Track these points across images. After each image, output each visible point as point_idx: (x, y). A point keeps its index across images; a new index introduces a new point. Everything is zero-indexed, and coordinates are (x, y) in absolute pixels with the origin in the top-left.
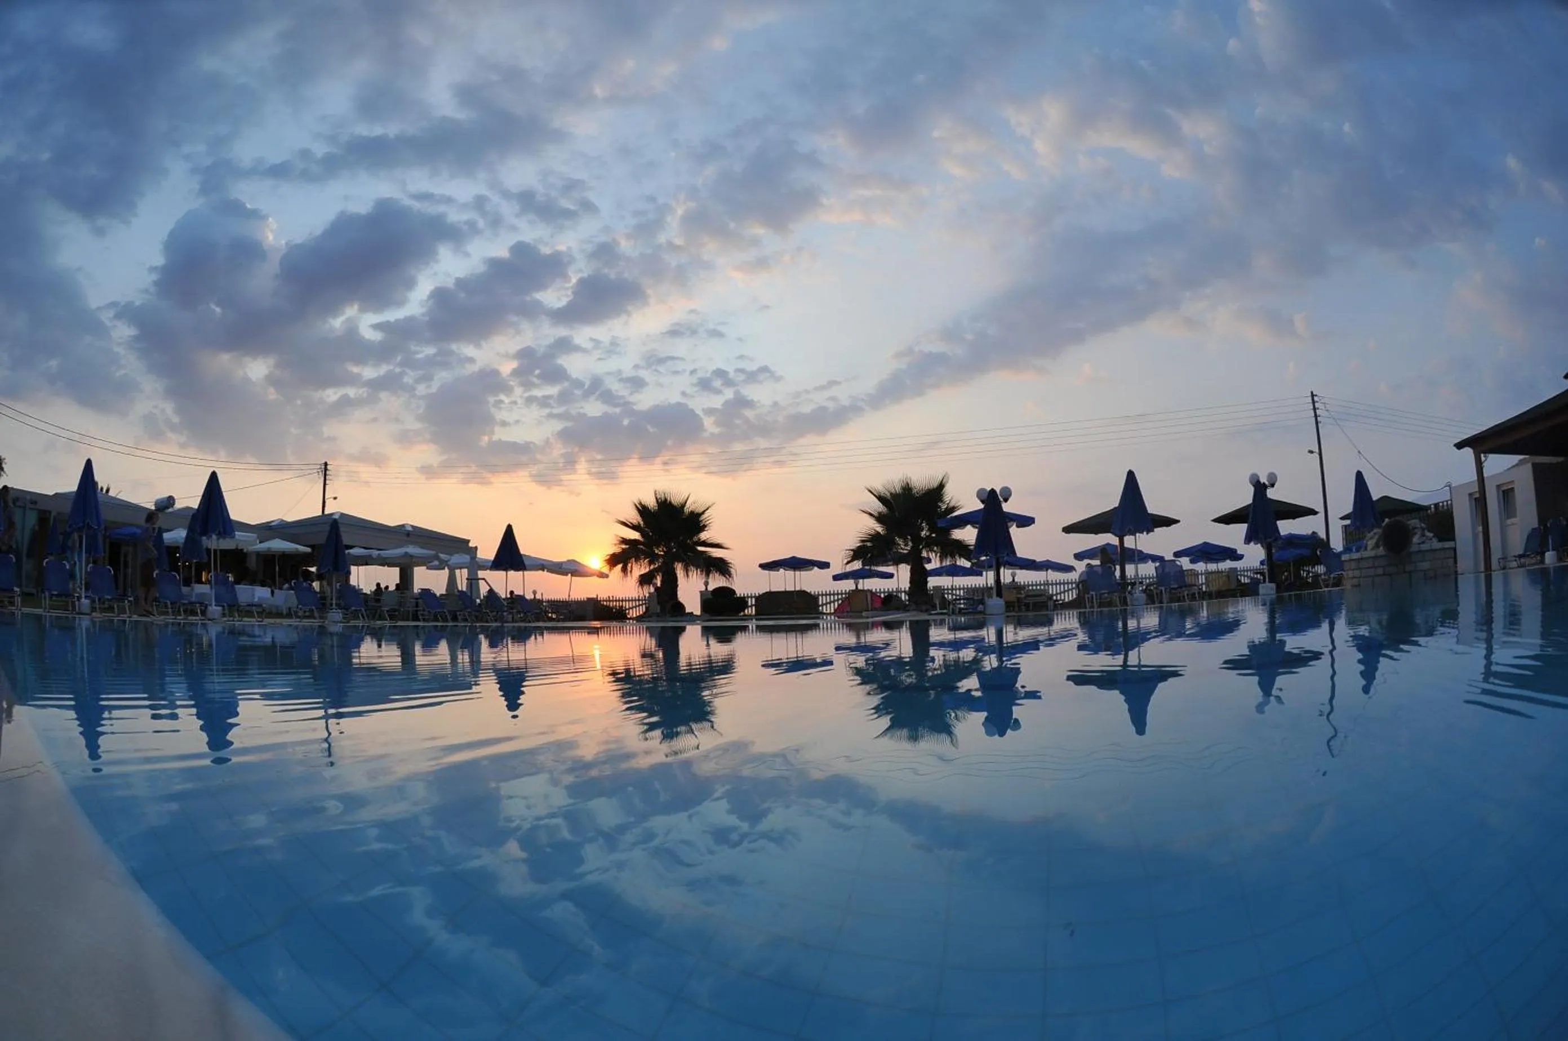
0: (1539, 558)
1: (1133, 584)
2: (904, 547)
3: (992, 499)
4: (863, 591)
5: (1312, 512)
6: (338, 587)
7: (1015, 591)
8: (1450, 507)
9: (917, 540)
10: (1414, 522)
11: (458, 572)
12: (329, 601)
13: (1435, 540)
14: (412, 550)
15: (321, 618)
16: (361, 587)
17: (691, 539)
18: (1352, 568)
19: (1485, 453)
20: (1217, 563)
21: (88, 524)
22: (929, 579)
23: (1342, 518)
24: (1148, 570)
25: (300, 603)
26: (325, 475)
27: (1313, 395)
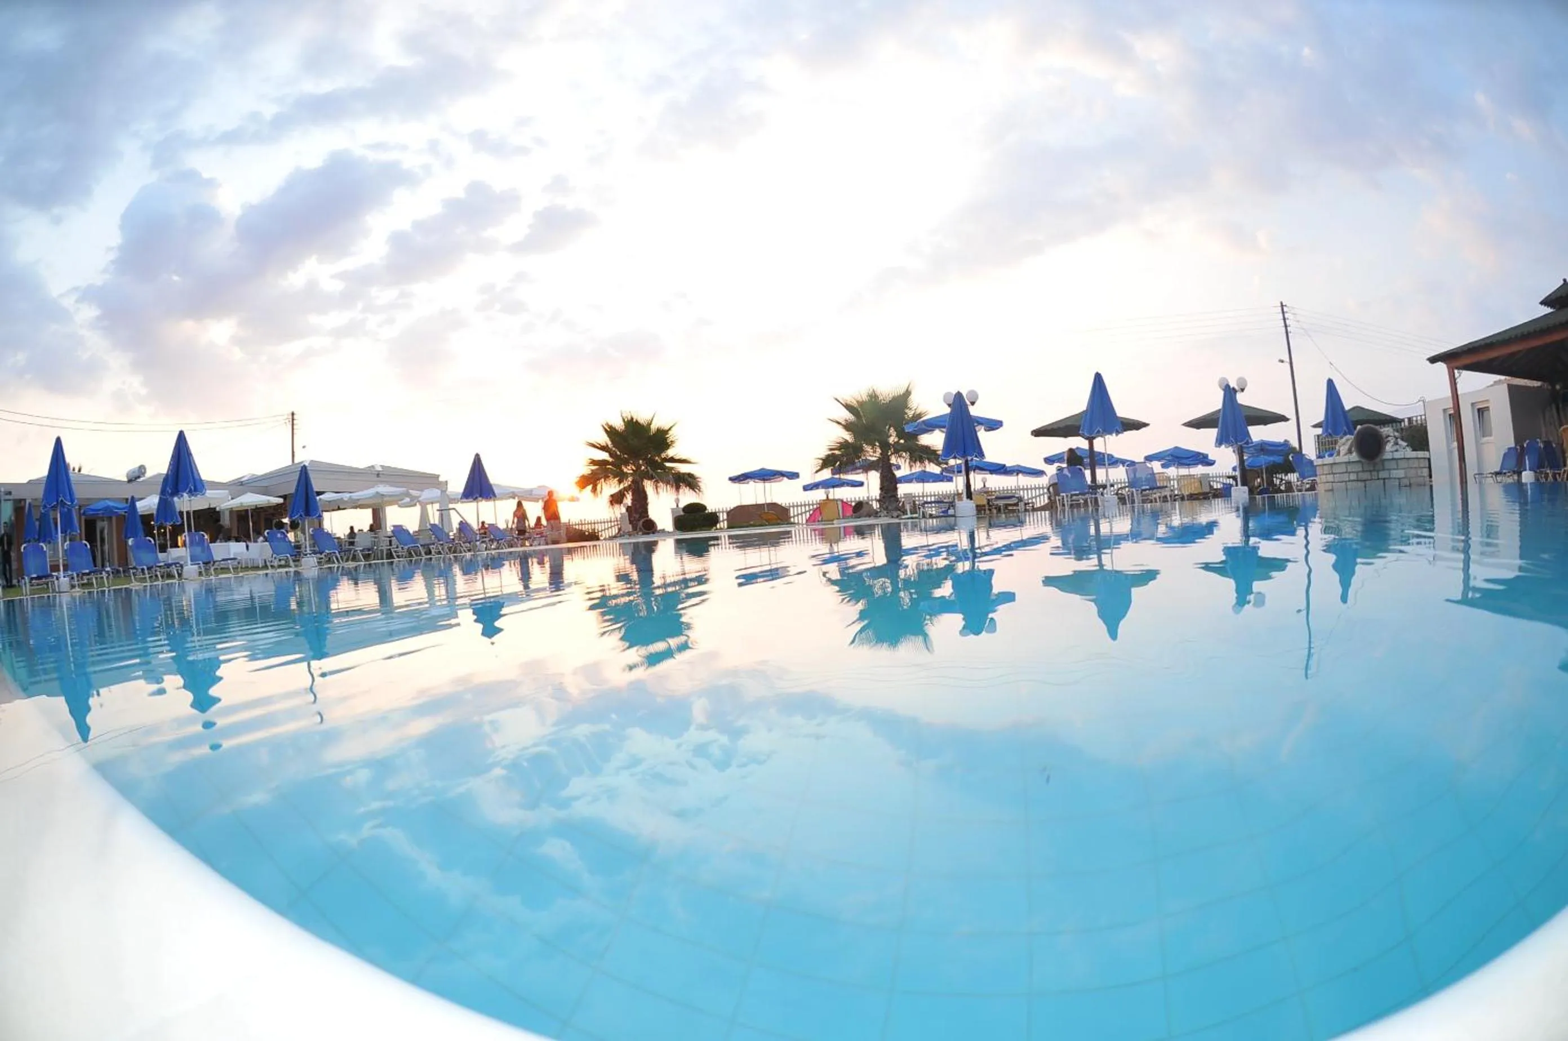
0: (1516, 477)
1: (1104, 487)
2: (872, 454)
3: (959, 404)
4: (834, 500)
5: (1283, 419)
6: (311, 533)
7: (985, 495)
8: (1424, 422)
9: (885, 446)
10: (1386, 430)
11: (429, 507)
12: (303, 549)
13: (1408, 449)
14: (383, 489)
15: (296, 566)
16: (334, 532)
17: (659, 456)
18: (1325, 473)
19: (1458, 368)
20: (1189, 468)
21: (62, 501)
22: (898, 485)
23: (1315, 426)
24: (1118, 474)
25: (274, 552)
26: (293, 425)
27: (1282, 306)
